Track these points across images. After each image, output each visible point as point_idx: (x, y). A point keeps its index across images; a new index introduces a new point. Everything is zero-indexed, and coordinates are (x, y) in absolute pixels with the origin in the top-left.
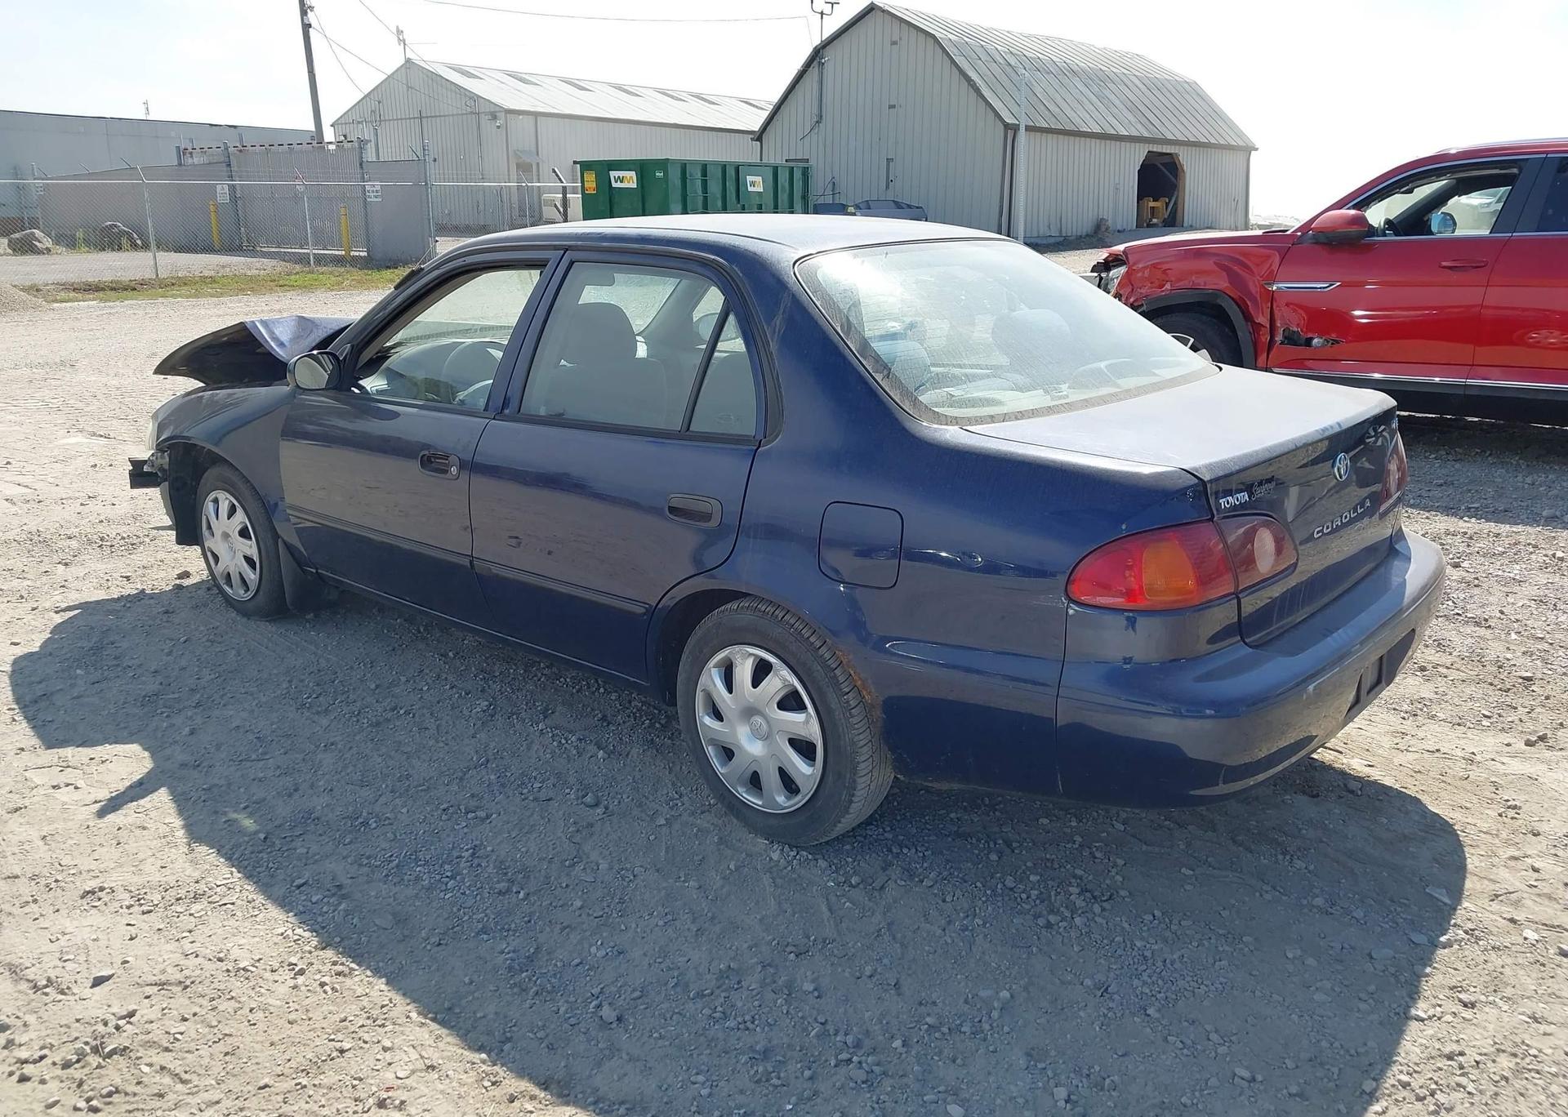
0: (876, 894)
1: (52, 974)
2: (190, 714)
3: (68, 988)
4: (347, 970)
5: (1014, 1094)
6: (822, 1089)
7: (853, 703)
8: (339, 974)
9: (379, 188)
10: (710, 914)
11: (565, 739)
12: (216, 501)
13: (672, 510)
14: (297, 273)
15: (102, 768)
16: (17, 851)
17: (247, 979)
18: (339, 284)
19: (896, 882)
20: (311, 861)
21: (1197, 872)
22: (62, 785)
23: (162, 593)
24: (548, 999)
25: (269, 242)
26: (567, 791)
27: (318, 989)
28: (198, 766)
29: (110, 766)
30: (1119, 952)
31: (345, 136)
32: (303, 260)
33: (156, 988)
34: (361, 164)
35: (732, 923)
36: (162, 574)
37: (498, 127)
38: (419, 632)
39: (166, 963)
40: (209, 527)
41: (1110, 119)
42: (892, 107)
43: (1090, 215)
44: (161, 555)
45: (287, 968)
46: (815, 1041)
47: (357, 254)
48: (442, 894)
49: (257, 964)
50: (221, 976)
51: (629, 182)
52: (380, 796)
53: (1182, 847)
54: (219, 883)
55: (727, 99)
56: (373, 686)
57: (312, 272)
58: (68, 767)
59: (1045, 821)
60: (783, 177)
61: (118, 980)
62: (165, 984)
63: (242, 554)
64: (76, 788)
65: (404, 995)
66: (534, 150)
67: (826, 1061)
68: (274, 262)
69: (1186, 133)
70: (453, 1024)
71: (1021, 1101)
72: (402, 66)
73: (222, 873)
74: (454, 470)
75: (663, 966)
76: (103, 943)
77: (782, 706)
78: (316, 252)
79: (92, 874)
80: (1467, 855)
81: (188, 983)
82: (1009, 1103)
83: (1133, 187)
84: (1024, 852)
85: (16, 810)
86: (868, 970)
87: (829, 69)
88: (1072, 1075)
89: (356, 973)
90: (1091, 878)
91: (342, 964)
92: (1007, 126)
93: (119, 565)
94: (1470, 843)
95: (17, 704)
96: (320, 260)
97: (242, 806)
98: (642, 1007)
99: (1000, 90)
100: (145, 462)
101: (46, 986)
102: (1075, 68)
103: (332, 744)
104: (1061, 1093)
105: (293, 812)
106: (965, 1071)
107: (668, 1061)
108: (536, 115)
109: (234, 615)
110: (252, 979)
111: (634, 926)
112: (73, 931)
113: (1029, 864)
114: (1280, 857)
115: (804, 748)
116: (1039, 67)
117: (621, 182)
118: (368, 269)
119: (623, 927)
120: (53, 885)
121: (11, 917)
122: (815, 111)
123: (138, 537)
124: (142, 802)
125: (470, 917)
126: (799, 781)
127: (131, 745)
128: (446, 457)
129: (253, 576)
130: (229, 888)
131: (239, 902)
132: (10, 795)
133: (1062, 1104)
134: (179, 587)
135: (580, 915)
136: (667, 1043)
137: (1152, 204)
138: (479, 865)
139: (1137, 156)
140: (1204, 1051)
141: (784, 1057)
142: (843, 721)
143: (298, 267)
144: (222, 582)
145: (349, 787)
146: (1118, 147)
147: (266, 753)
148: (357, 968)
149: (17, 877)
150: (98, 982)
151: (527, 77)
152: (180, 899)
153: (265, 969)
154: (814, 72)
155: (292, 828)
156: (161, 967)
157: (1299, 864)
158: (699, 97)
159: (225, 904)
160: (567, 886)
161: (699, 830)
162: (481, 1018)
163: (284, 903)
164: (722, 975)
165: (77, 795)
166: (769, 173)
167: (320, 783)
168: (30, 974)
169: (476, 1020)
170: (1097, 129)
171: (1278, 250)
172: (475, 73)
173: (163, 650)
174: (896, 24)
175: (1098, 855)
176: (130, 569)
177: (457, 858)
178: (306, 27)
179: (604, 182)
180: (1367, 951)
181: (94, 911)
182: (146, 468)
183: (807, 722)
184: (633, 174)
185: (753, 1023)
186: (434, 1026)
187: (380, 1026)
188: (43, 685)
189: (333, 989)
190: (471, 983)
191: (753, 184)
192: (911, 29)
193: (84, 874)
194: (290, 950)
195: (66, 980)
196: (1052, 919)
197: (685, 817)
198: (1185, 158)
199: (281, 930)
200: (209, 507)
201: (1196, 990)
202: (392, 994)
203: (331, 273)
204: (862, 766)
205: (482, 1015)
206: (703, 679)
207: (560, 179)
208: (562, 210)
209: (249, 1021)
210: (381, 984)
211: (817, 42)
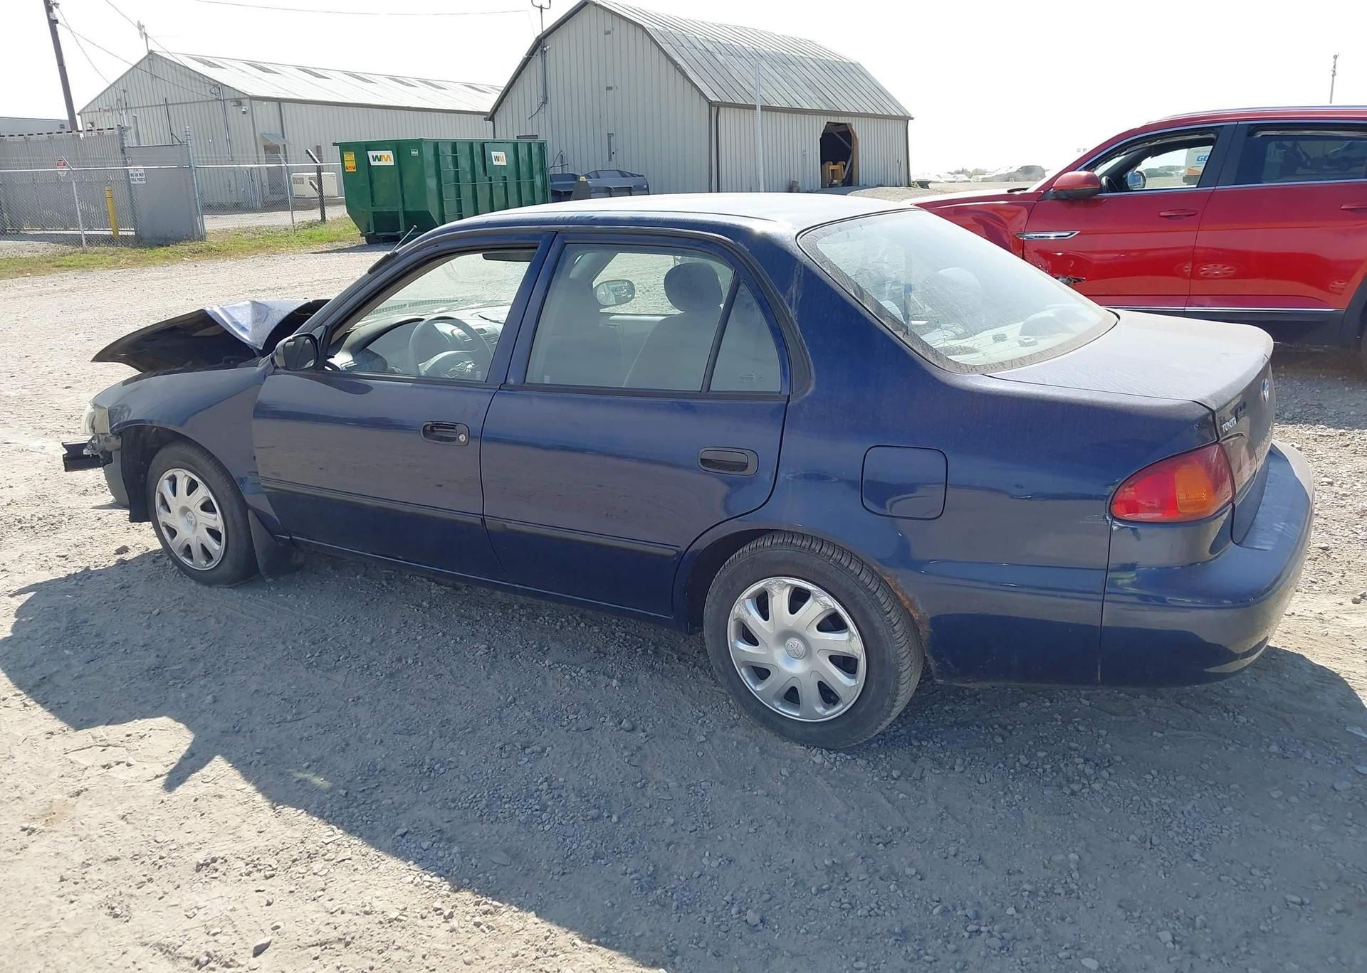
0: (918, 783)
1: (210, 948)
2: (202, 683)
3: (232, 960)
4: (492, 909)
5: (1128, 943)
6: (970, 959)
7: (894, 621)
8: (485, 913)
9: (142, 171)
10: (788, 818)
11: (574, 672)
12: (173, 480)
13: (704, 461)
14: (71, 254)
15: (144, 743)
16: (103, 834)
17: (403, 928)
18: (115, 262)
19: (931, 771)
20: (400, 811)
21: (1166, 734)
22: (113, 764)
23: (107, 569)
24: (690, 911)
25: (33, 225)
26: (602, 719)
27: (475, 929)
28: (239, 731)
29: (152, 740)
30: (1143, 809)
31: (92, 124)
32: (76, 241)
33: (319, 949)
34: (122, 150)
35: (811, 823)
36: (98, 551)
37: (244, 113)
38: (383, 586)
39: (317, 923)
40: (164, 503)
41: (795, 95)
42: (609, 88)
43: (784, 179)
44: (88, 533)
45: (434, 913)
46: (940, 917)
47: (125, 233)
48: (540, 827)
49: (405, 913)
50: (377, 929)
51: (386, 160)
52: (433, 741)
53: (1144, 714)
54: (327, 841)
55: (452, 84)
56: (369, 640)
57: (84, 252)
58: (109, 745)
59: (1025, 704)
60: (523, 152)
61: (277, 946)
62: (325, 943)
63: (205, 527)
64: (129, 765)
65: (558, 925)
66: (279, 132)
67: (957, 934)
68: (44, 244)
69: (857, 106)
70: (616, 945)
71: (1137, 947)
72: (144, 58)
73: (324, 832)
74: (462, 438)
75: (773, 868)
76: (242, 912)
77: (821, 628)
78: (86, 233)
79: (194, 846)
80: (1361, 698)
81: (348, 939)
82: (1128, 951)
83: (817, 153)
84: (1021, 733)
85: (78, 794)
86: (952, 850)
87: (550, 57)
88: (1165, 920)
89: (503, 910)
90: (1085, 748)
91: (486, 903)
92: (711, 103)
93: (49, 546)
94: (1358, 687)
95: (21, 689)
96: (91, 240)
97: (305, 765)
98: (777, 907)
99: (702, 72)
100: (84, 446)
101: (208, 962)
102: (762, 52)
103: (359, 698)
104: (1166, 936)
105: (356, 766)
106: (1078, 928)
107: (825, 953)
108: (279, 101)
109: (193, 583)
110: (408, 928)
111: (729, 835)
112: (205, 904)
113: (1031, 743)
114: (1225, 715)
115: (845, 663)
116: (732, 52)
117: (379, 160)
118: (140, 247)
119: (720, 838)
120: (161, 862)
121: (134, 899)
122: (541, 93)
123: (54, 517)
124: (205, 771)
125: (579, 845)
126: (840, 692)
127: (161, 718)
128: (453, 426)
129: (217, 547)
130: (339, 845)
131: (355, 857)
132: (62, 780)
133: (1170, 945)
134: (122, 562)
135: (676, 831)
136: (816, 937)
137: (832, 167)
138: (560, 796)
139: (817, 127)
140: (1254, 884)
141: (920, 934)
142: (887, 637)
143: (70, 249)
144: (180, 555)
145: (399, 737)
146: (803, 118)
147: (299, 713)
148: (501, 905)
149: (116, 859)
150: (258, 951)
151: (265, 66)
152: (296, 860)
153: (416, 917)
154: (537, 59)
155: (364, 781)
156: (312, 927)
157: (1242, 719)
158: (426, 82)
159: (344, 860)
160: (650, 806)
161: (738, 743)
162: (640, 936)
163: (397, 851)
164: (830, 870)
165: (132, 773)
166: (510, 147)
167: (369, 736)
168: (186, 950)
169: (636, 939)
170: (785, 105)
171: (1026, 205)
172: (215, 62)
173: (141, 624)
174: (608, 16)
175: (1081, 728)
176: (62, 548)
177: (536, 791)
178: (53, 23)
179: (363, 161)
180: (1330, 785)
181: (215, 883)
182: (85, 452)
183: (850, 640)
184: (390, 153)
185: (879, 908)
186: (602, 950)
187: (553, 956)
188: (37, 668)
189: (488, 927)
190: (613, 905)
191: (497, 159)
192: (622, 20)
193: (186, 848)
194: (428, 896)
195: (226, 953)
196: (1076, 787)
197: (719, 732)
198: (858, 128)
199: (410, 879)
200: (164, 486)
201: (1220, 834)
202: (547, 926)
203: (105, 252)
204: (904, 674)
205: (640, 933)
206: (737, 610)
207: (314, 160)
208: (317, 187)
209: (427, 968)
210: (532, 917)
211: (538, 33)
